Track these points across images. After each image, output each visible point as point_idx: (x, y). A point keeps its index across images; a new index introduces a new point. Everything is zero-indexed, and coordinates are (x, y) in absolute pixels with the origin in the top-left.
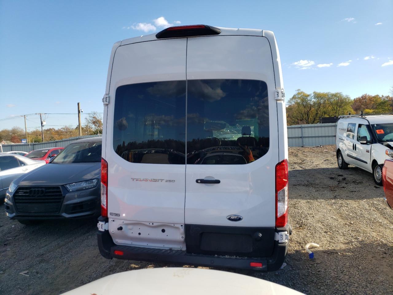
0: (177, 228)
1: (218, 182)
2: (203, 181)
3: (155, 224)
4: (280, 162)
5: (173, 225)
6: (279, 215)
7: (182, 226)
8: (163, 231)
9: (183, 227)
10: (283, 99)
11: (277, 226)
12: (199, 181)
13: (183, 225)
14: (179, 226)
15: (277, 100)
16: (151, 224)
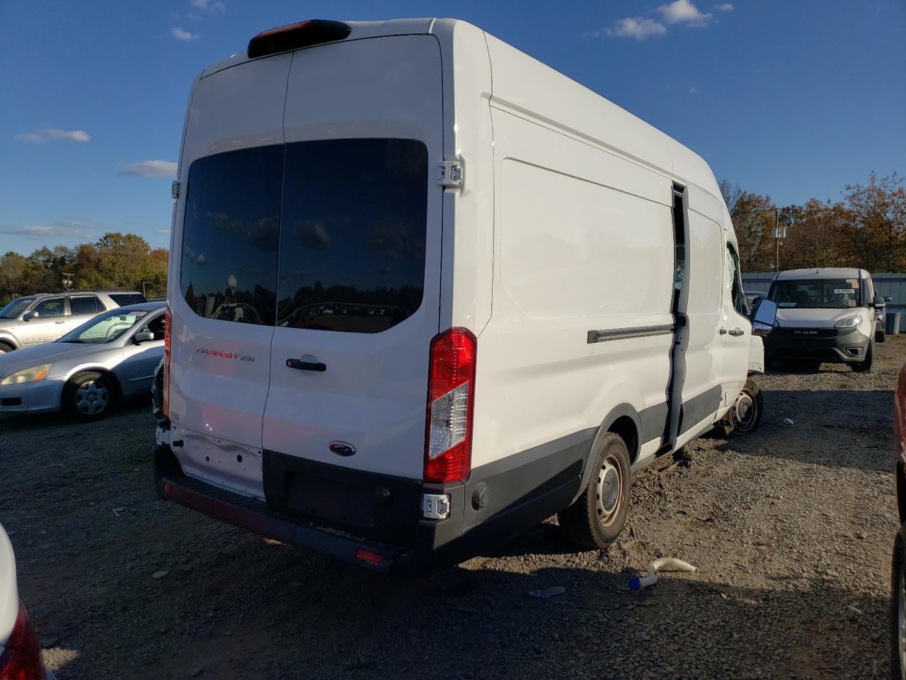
0: (254, 455)
1: (321, 367)
2: (295, 364)
3: (223, 443)
4: (441, 332)
5: (247, 448)
6: (433, 455)
7: (260, 452)
8: (240, 459)
9: (261, 455)
10: (457, 183)
11: (427, 479)
12: (290, 364)
13: (262, 451)
14: (256, 451)
15: (444, 187)
16: (217, 442)
